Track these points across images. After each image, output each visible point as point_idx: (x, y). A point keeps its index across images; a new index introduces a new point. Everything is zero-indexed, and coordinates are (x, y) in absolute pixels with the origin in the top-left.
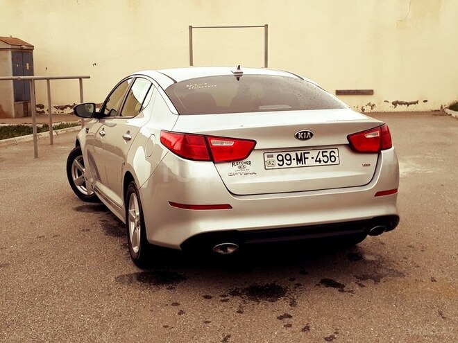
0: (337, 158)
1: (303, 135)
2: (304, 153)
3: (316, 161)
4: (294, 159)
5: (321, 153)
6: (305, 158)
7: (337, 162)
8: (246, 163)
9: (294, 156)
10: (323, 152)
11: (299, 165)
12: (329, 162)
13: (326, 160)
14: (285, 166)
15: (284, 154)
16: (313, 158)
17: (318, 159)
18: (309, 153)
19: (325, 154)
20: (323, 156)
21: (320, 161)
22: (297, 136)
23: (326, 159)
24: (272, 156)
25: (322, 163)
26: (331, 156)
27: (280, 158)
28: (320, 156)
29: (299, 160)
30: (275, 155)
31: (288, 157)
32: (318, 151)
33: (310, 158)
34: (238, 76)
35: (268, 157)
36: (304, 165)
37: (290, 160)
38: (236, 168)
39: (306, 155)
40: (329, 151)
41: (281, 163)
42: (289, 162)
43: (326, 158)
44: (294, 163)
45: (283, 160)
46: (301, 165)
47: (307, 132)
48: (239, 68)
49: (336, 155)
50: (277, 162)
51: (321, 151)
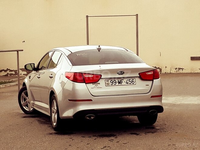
0: (135, 82)
1: (120, 73)
2: (121, 80)
3: (126, 83)
5: (128, 80)
6: (122, 82)
7: (134, 84)
8: (98, 84)
10: (129, 80)
11: (119, 85)
12: (132, 84)
14: (113, 85)
15: (113, 80)
19: (130, 80)
20: (129, 81)
21: (128, 83)
22: (118, 73)
23: (130, 82)
24: (108, 81)
25: (129, 84)
26: (132, 81)
27: (112, 82)
28: (128, 81)
29: (119, 83)
30: (110, 81)
31: (115, 82)
32: (127, 79)
33: (124, 82)
34: (99, 50)
35: (107, 81)
37: (116, 82)
38: (94, 85)
39: (122, 81)
40: (131, 79)
41: (112, 84)
42: (115, 83)
44: (117, 84)
45: (112, 83)
46: (120, 85)
47: (122, 72)
48: (99, 46)
49: (134, 81)
50: (111, 83)
51: (128, 79)
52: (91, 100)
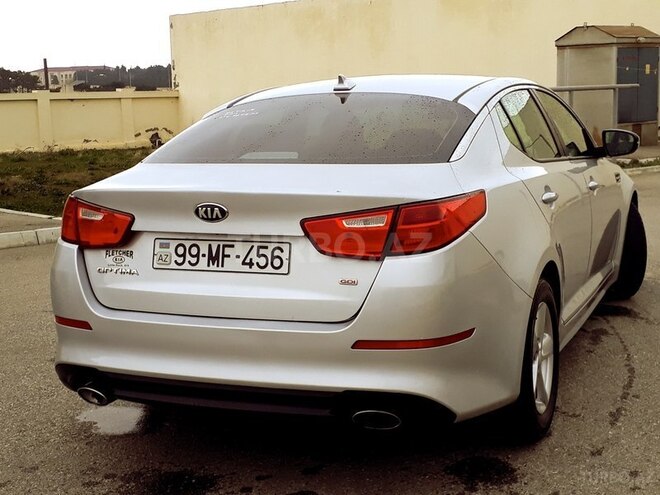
0: (286, 262)
2: (224, 246)
3: (244, 263)
4: (204, 255)
5: (255, 249)
6: (224, 256)
7: (284, 269)
8: (125, 253)
9: (204, 250)
10: (260, 247)
11: (212, 267)
12: (269, 269)
13: (262, 264)
14: (186, 266)
15: (188, 244)
16: (238, 257)
17: (248, 261)
18: (233, 246)
19: (262, 251)
20: (259, 256)
21: (251, 264)
23: (262, 261)
24: (168, 246)
25: (255, 268)
26: (273, 257)
27: (181, 251)
28: (253, 255)
29: (213, 258)
30: (174, 244)
31: (194, 251)
32: (249, 245)
33: (233, 256)
35: (162, 246)
36: (220, 268)
37: (197, 256)
38: (110, 260)
39: (228, 251)
40: (272, 246)
41: (180, 260)
42: (194, 260)
43: (263, 259)
44: (204, 261)
45: (184, 255)
46: (214, 267)
49: (284, 256)
50: (175, 257)
51: (256, 245)
52: (85, 325)
